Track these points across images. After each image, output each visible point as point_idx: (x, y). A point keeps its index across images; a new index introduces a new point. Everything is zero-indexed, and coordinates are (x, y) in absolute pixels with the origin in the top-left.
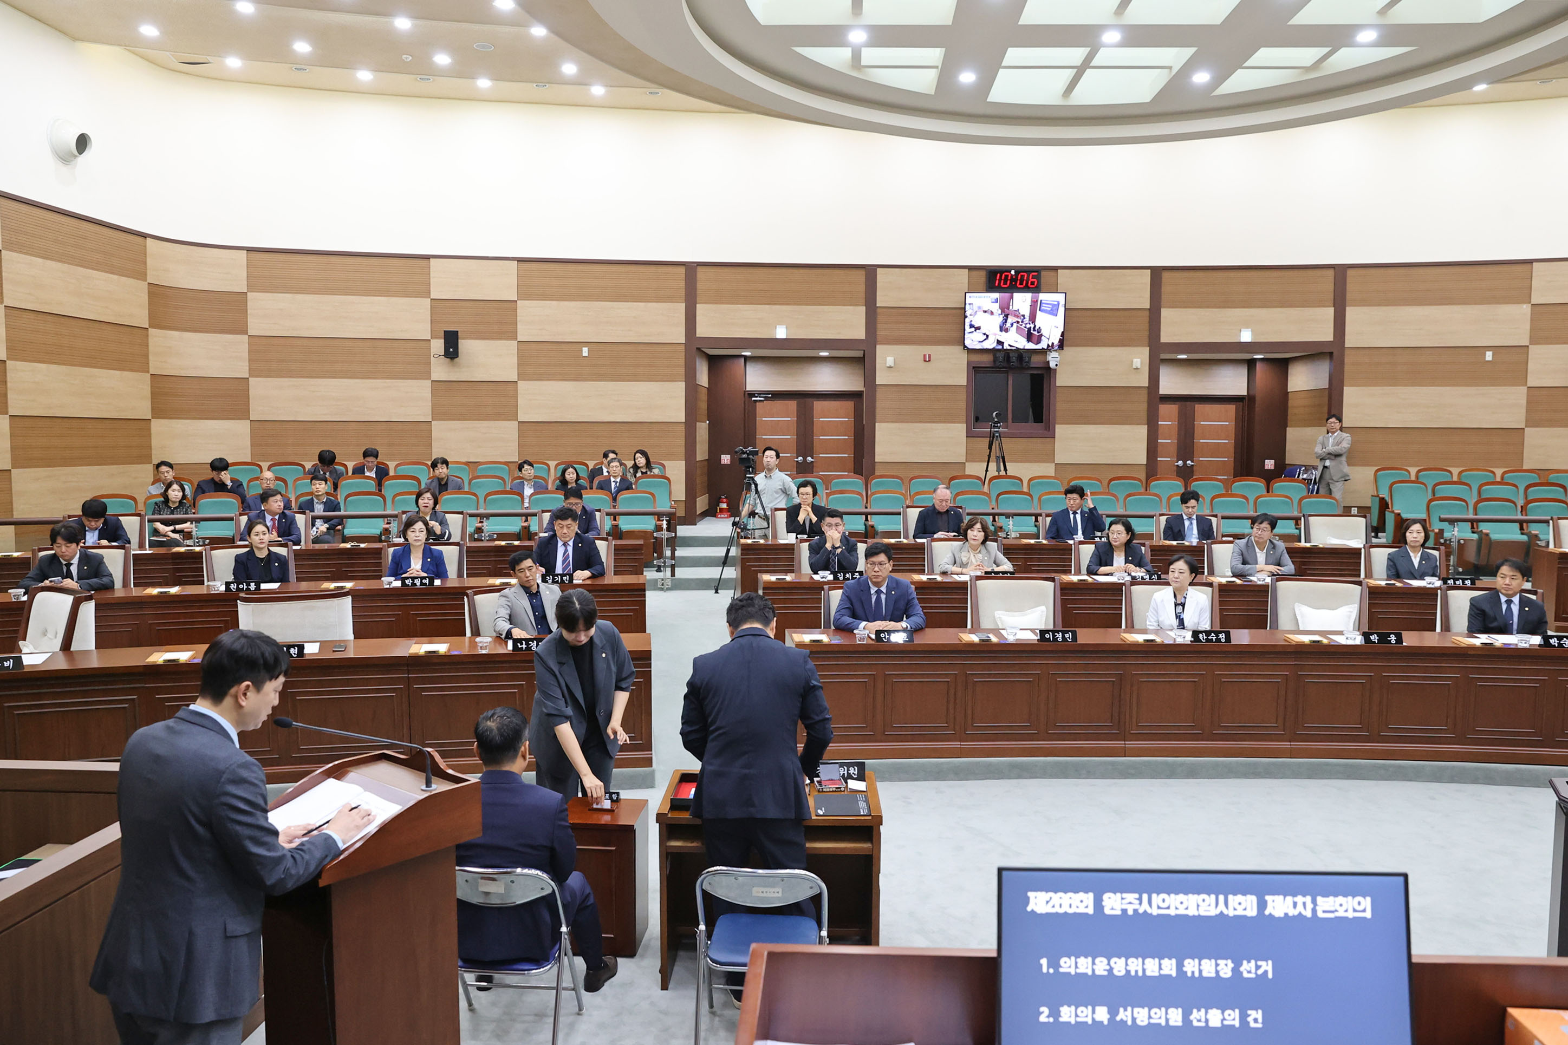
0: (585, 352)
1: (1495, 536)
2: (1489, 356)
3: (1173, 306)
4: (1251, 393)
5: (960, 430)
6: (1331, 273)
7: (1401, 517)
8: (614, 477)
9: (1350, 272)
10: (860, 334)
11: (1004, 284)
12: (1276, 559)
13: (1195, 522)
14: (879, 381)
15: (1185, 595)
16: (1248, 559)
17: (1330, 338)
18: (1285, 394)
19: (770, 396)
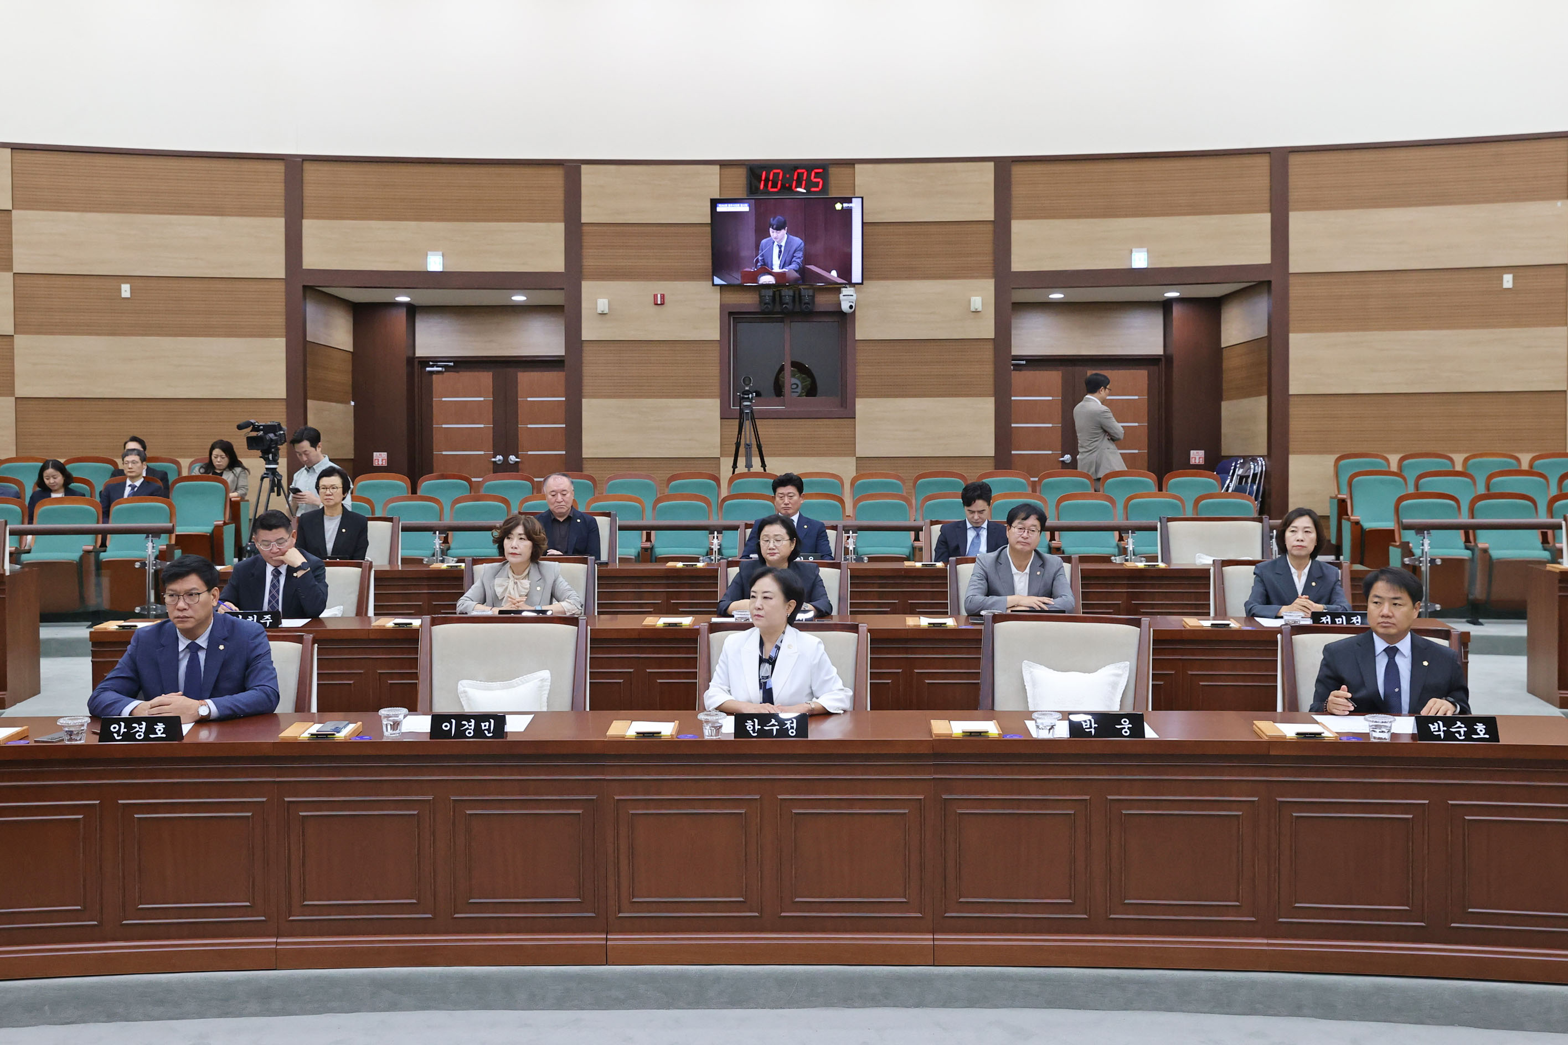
0: (126, 290)
1: (1496, 554)
2: (1508, 281)
3: (1029, 215)
4: (1169, 352)
5: (710, 408)
6: (1265, 161)
7: (1362, 527)
8: (132, 478)
9: (1294, 160)
10: (556, 263)
11: (772, 187)
12: (1045, 586)
13: (984, 534)
14: (586, 336)
15: (779, 644)
16: (998, 585)
17: (1266, 259)
18: (1216, 351)
19: (452, 364)
